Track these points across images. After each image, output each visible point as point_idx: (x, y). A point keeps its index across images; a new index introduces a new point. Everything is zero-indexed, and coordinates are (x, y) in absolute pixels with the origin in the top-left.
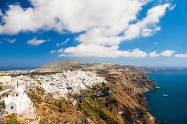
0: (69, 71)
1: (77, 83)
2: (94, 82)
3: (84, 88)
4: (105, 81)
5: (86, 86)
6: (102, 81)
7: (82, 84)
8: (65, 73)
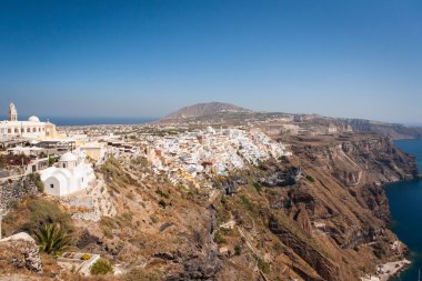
0: (210, 129)
1: (226, 154)
2: (264, 154)
3: (239, 164)
4: (289, 154)
5: (245, 160)
6: (281, 153)
7: (235, 156)
8: (201, 133)
